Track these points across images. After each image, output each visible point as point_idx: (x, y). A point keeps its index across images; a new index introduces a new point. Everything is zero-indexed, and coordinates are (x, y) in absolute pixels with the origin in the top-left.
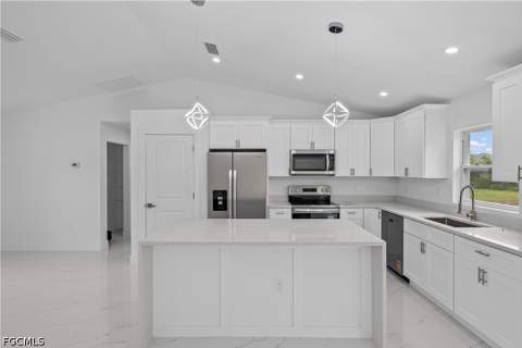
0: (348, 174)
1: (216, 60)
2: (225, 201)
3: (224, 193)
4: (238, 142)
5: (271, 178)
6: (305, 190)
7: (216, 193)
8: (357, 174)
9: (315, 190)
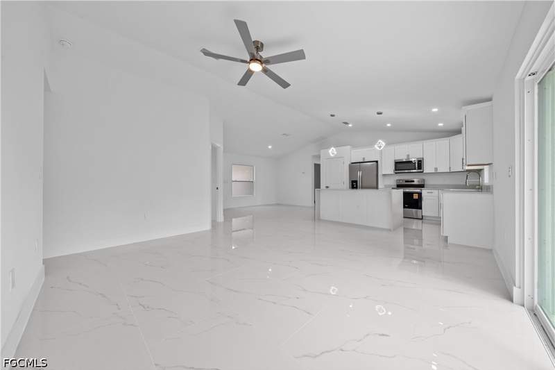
0: (434, 171)
1: (350, 125)
2: (357, 185)
3: (356, 182)
4: (364, 159)
5: (384, 175)
6: (406, 181)
7: (353, 182)
8: (438, 171)
9: (413, 181)
